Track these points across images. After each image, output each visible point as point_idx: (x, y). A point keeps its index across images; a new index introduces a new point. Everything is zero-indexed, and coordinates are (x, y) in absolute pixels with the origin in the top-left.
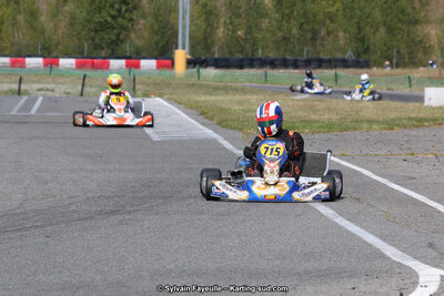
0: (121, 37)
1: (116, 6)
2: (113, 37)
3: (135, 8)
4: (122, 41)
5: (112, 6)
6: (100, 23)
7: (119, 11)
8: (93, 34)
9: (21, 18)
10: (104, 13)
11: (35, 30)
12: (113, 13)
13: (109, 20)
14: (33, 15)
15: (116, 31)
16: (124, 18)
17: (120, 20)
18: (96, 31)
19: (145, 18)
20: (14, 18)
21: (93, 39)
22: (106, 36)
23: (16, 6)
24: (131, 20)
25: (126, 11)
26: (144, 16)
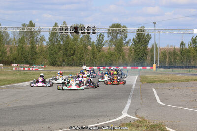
4: (144, 62)
5: (142, 54)
9: (121, 57)
10: (140, 56)
11: (124, 60)
14: (123, 57)
17: (144, 58)
20: (119, 57)
21: (137, 62)
23: (119, 54)
25: (145, 55)
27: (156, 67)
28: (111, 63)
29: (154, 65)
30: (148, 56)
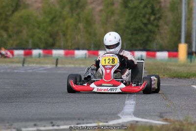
0: (150, 38)
1: (147, 16)
2: (144, 39)
3: (160, 18)
4: (151, 41)
5: (144, 16)
6: (135, 29)
7: (149, 19)
8: (130, 36)
9: (81, 26)
10: (138, 21)
11: (90, 34)
12: (145, 21)
13: (143, 26)
14: (89, 23)
15: (146, 34)
16: (152, 25)
17: (150, 26)
18: (132, 34)
19: (167, 25)
20: (76, 26)
21: (130, 40)
22: (139, 38)
23: (77, 17)
24: (157, 26)
25: (154, 20)
26: (167, 24)
27: (190, 54)
28: (51, 40)
29: (183, 48)
30: (161, 22)
